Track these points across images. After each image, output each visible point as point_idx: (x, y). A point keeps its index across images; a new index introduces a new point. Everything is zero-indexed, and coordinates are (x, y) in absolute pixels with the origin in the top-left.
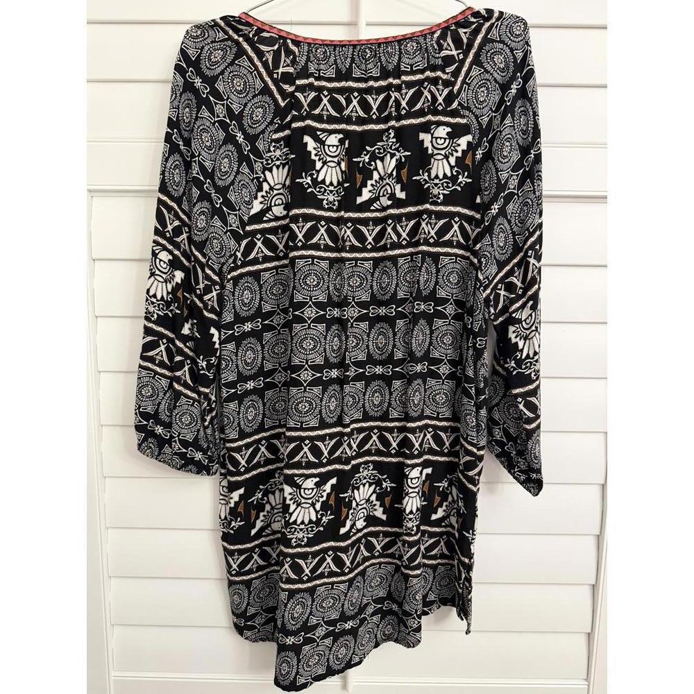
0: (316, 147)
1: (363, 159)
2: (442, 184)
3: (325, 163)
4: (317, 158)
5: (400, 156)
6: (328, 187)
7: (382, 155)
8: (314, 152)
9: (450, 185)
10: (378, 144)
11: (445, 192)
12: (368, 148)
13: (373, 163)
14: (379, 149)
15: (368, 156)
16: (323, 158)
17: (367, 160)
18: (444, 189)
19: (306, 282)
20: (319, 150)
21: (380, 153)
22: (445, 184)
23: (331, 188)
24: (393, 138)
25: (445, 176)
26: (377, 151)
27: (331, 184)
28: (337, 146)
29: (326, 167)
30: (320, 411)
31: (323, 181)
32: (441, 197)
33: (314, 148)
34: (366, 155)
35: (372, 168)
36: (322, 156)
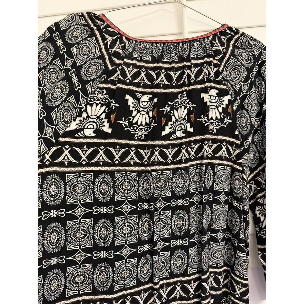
0: (134, 102)
1: (166, 109)
2: (215, 123)
3: (138, 112)
4: (134, 109)
5: (190, 107)
6: (139, 126)
7: (177, 107)
8: (132, 105)
9: (220, 124)
10: (175, 100)
11: (217, 128)
12: (170, 103)
13: (172, 112)
14: (176, 103)
15: (169, 108)
16: (138, 109)
17: (169, 110)
18: (216, 126)
19: (123, 187)
20: (136, 104)
21: (176, 106)
22: (217, 123)
23: (141, 127)
24: (186, 97)
25: (217, 118)
26: (175, 104)
27: (141, 124)
28: (148, 102)
29: (139, 114)
30: (137, 275)
31: (136, 123)
32: (215, 130)
33: (133, 103)
34: (168, 107)
35: (171, 114)
36: (137, 108)
